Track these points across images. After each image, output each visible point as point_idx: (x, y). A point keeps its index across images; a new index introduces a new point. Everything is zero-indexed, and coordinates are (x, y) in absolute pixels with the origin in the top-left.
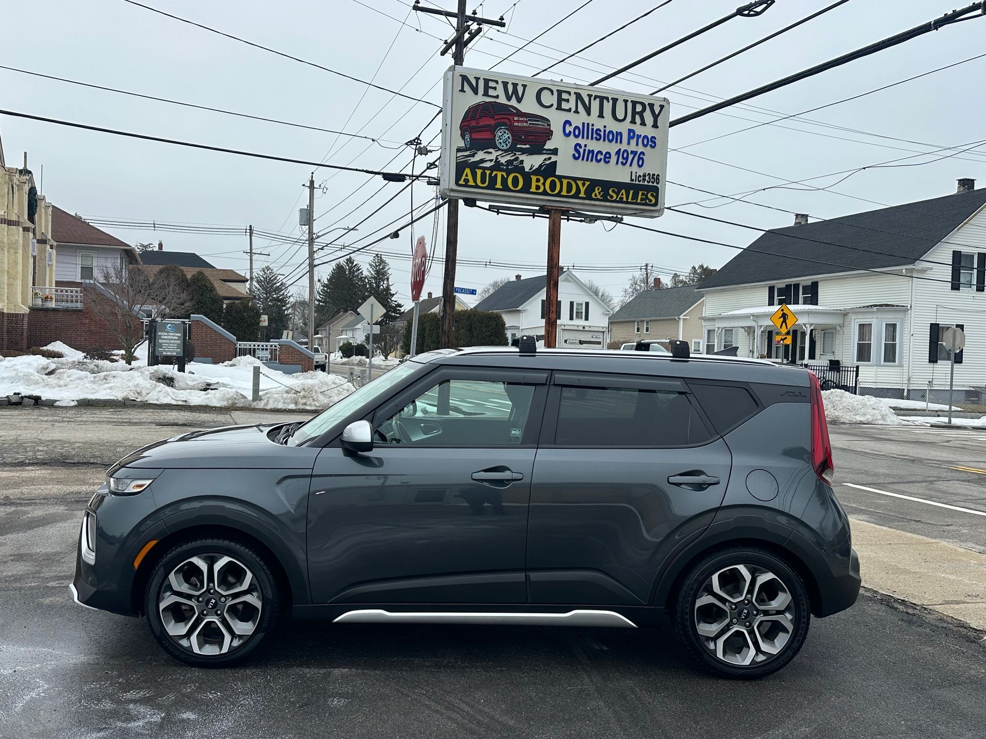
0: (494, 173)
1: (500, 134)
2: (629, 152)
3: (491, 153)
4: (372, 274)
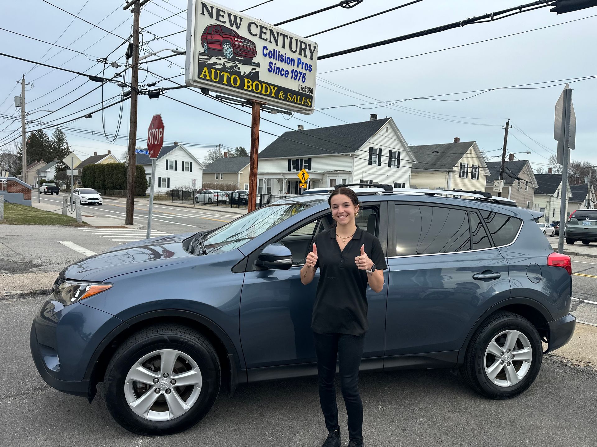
0: (222, 73)
1: (227, 48)
2: (298, 73)
3: (220, 59)
4: (55, 140)
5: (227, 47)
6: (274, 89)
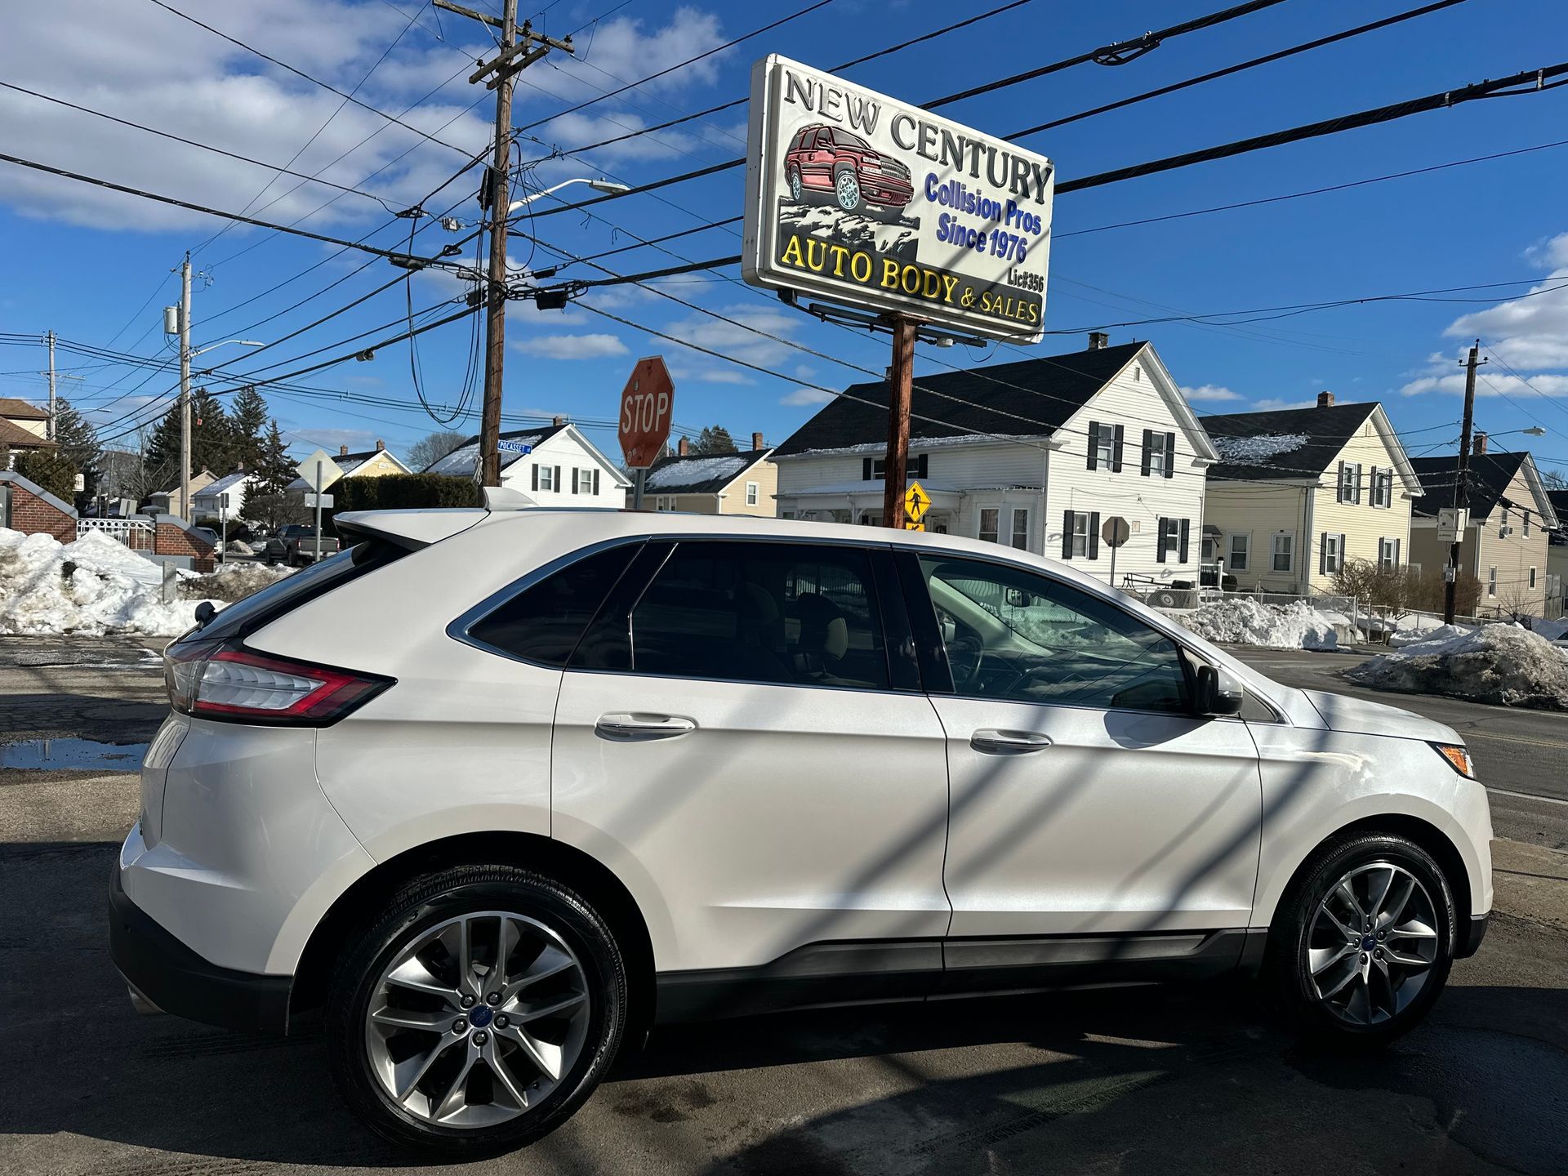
0: (833, 249)
1: (844, 183)
2: (1008, 237)
3: (829, 213)
4: (238, 416)
5: (845, 180)
6: (950, 282)
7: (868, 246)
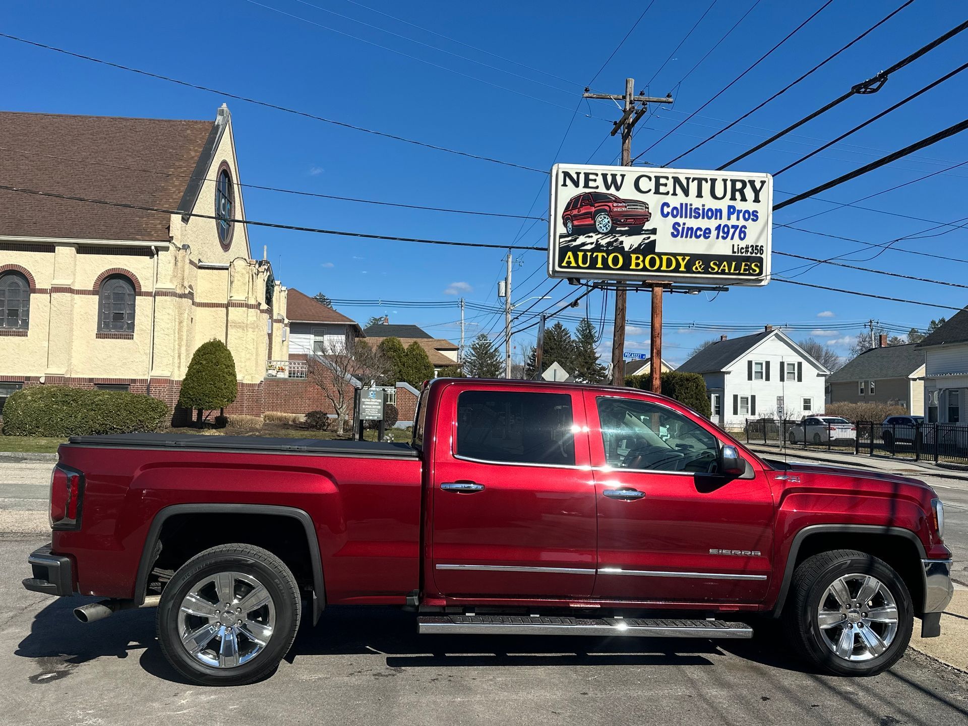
0: (595, 254)
1: (601, 220)
2: (730, 227)
3: (592, 237)
4: (579, 338)
6: (683, 259)
7: (621, 250)
